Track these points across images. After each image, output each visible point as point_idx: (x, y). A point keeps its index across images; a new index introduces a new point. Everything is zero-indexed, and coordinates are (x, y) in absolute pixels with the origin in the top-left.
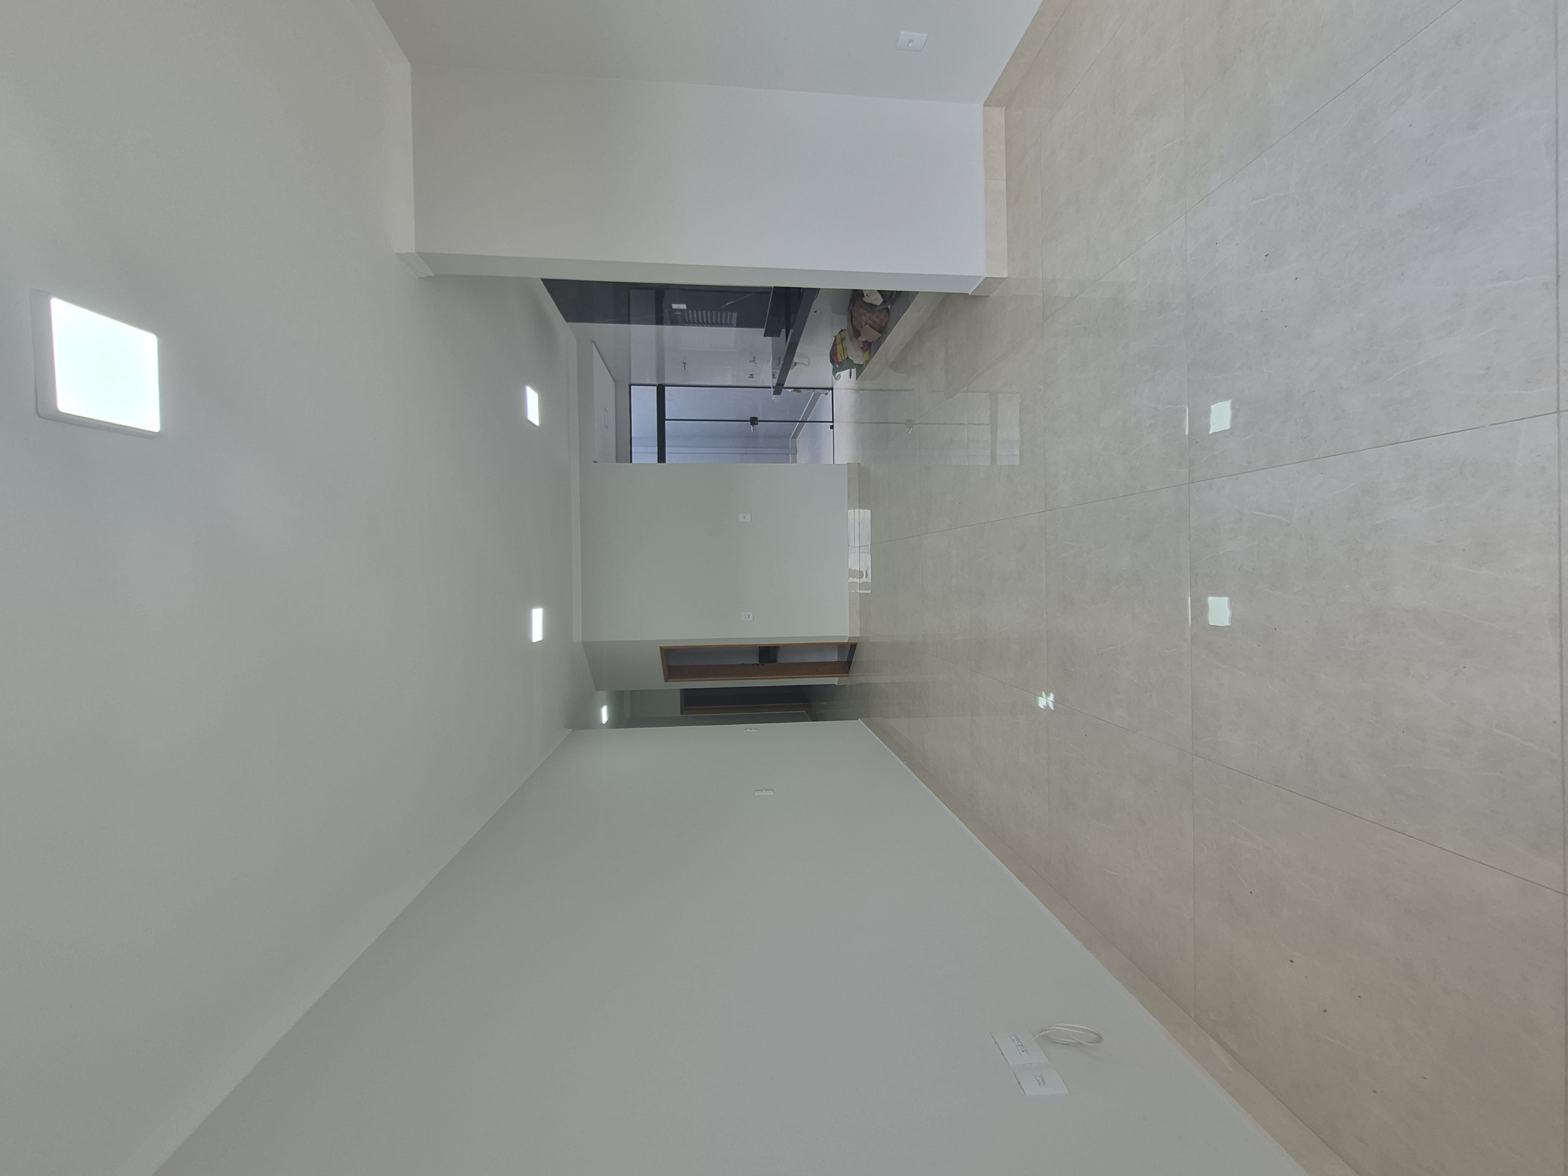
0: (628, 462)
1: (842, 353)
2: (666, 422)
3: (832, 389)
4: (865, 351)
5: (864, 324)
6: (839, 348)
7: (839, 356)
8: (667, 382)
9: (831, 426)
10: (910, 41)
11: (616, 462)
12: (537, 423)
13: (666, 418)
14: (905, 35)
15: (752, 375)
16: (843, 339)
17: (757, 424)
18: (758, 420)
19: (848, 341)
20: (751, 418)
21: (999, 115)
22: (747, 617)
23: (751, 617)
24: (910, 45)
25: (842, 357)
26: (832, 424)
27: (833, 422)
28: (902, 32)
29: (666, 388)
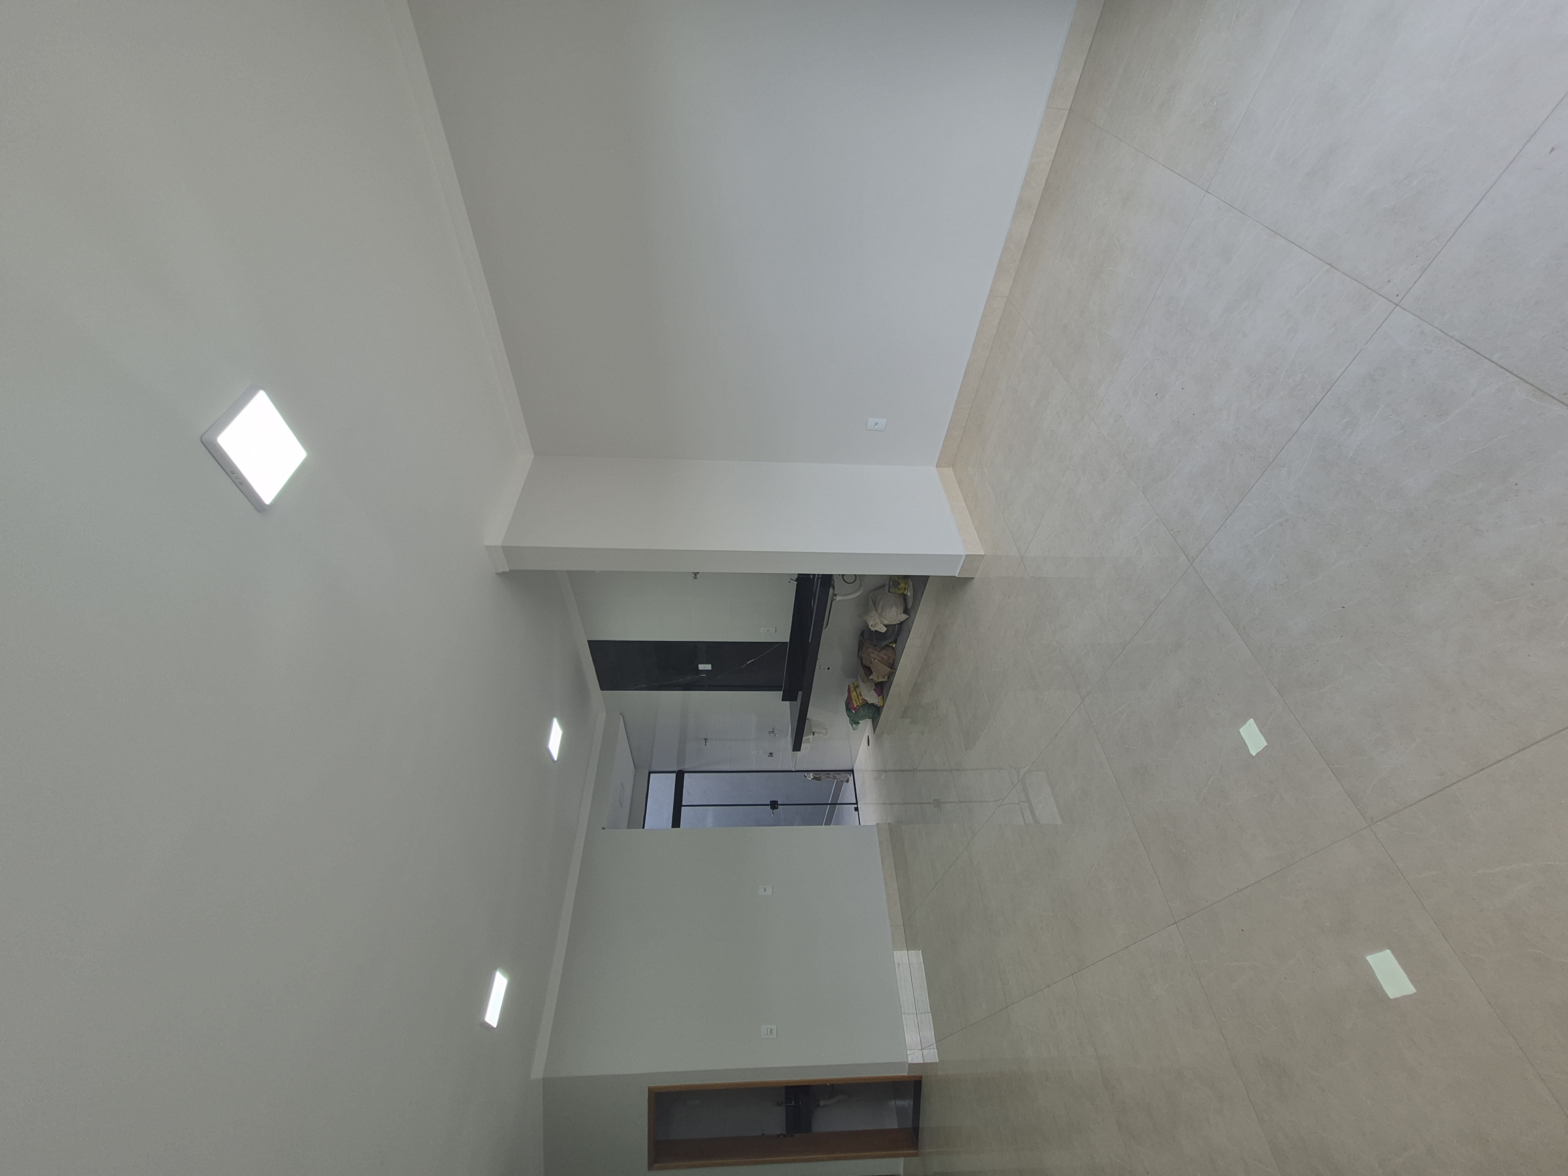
0: (640, 828)
1: (857, 699)
2: (682, 807)
3: (852, 771)
4: (879, 695)
5: (873, 660)
6: (854, 694)
7: (854, 702)
8: (687, 767)
9: (855, 808)
10: (876, 424)
11: (628, 828)
12: (555, 756)
13: (683, 804)
14: (871, 421)
15: (772, 754)
16: (856, 687)
17: (777, 808)
18: (779, 803)
19: (861, 684)
20: (771, 802)
21: (949, 471)
22: (769, 1033)
23: (775, 1032)
24: (876, 427)
25: (857, 703)
26: (856, 806)
27: (857, 803)
28: (869, 419)
29: (686, 775)
